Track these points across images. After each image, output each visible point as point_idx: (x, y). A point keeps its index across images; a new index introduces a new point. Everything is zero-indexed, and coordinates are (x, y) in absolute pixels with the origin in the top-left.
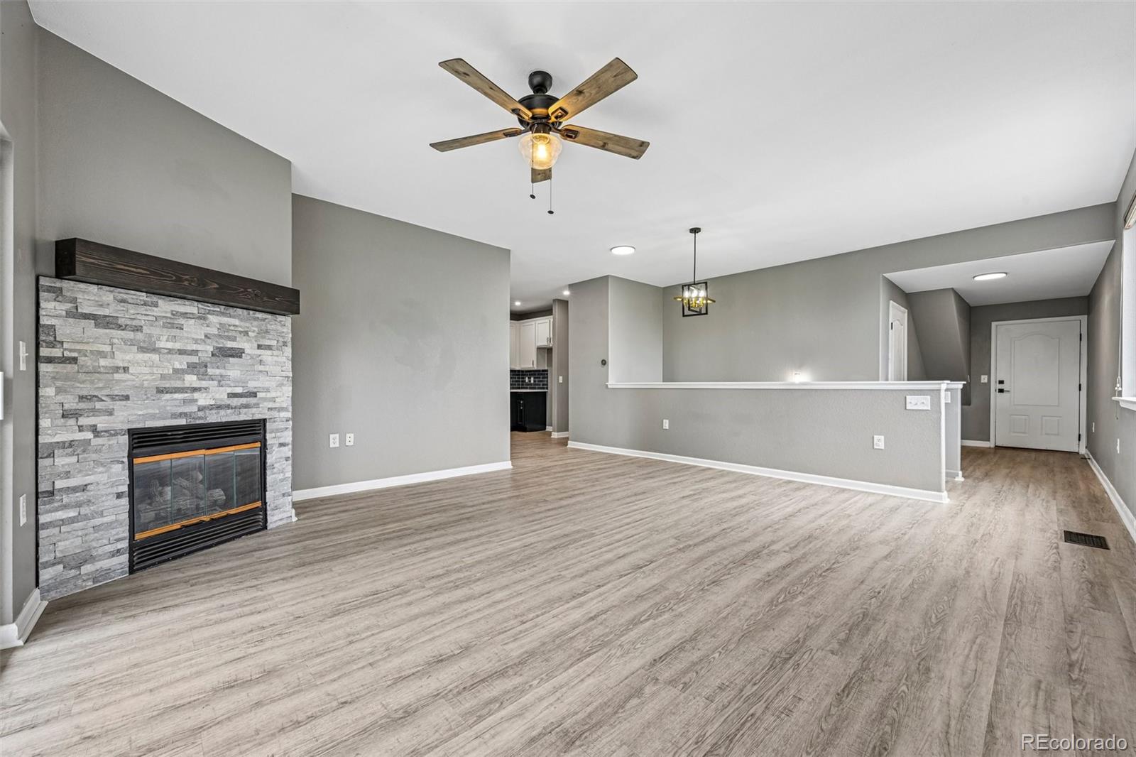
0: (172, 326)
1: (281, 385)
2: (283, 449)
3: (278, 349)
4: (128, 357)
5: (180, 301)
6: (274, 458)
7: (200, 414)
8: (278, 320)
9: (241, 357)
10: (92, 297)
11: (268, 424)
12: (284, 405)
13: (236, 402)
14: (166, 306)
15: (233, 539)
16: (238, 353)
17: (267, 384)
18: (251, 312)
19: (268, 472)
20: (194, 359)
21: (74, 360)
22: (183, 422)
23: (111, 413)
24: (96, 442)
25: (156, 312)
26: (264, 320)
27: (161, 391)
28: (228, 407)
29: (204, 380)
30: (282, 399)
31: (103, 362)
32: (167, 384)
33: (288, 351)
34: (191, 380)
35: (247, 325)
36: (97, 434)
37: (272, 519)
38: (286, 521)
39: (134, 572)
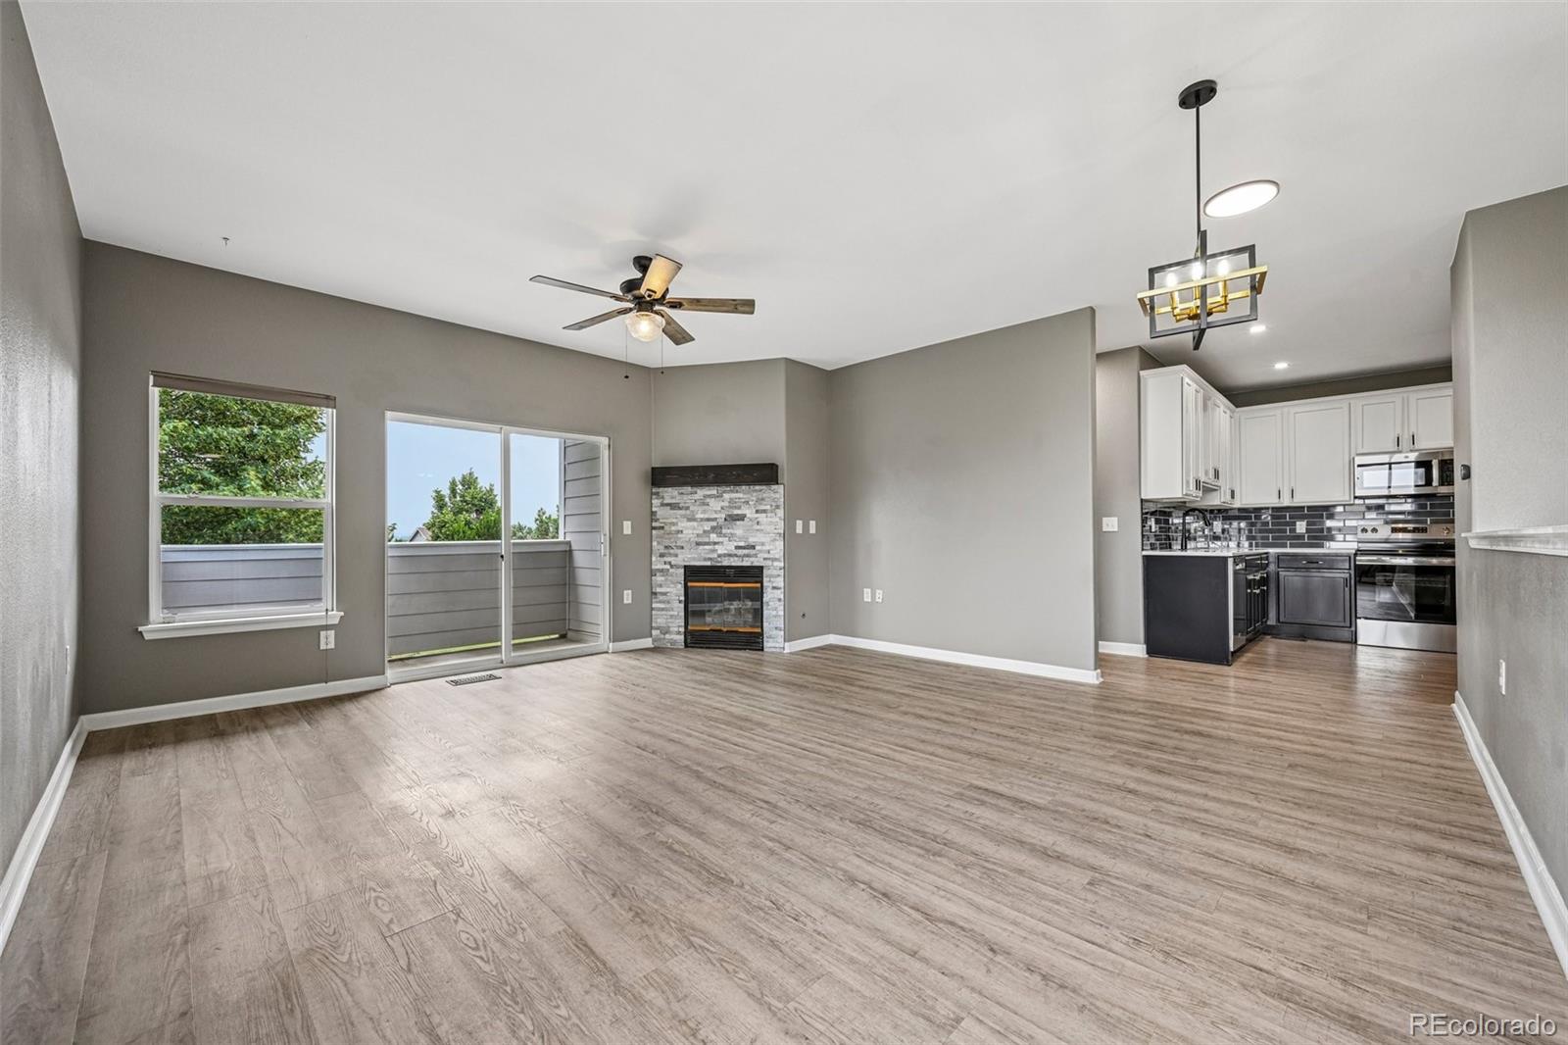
0: (704, 504)
1: (775, 540)
2: (775, 591)
3: (772, 512)
4: (683, 525)
5: (708, 488)
6: (769, 597)
7: (719, 559)
8: (772, 489)
9: (743, 520)
10: (670, 494)
11: (764, 571)
12: (777, 556)
13: (740, 552)
14: (701, 492)
15: (740, 649)
16: (742, 518)
17: (763, 540)
18: (751, 487)
19: (765, 608)
20: (714, 524)
21: (663, 528)
22: (708, 563)
23: (676, 556)
24: (671, 570)
25: (696, 497)
26: (761, 491)
27: (698, 544)
28: (736, 555)
29: (721, 537)
30: (776, 551)
31: (673, 528)
32: (700, 540)
33: (780, 513)
34: (713, 537)
35: (748, 496)
36: (672, 566)
37: (768, 644)
38: (778, 650)
39: (686, 646)
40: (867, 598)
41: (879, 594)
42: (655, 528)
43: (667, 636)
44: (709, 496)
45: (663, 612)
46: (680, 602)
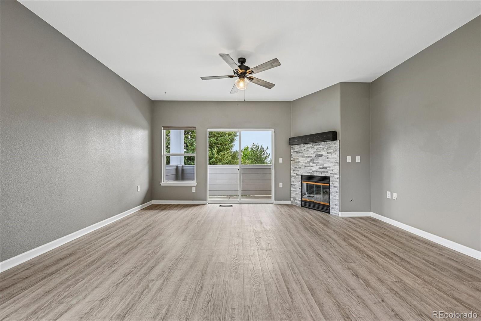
0: (308, 151)
1: (335, 165)
2: (335, 188)
3: (334, 153)
4: (301, 159)
5: (309, 144)
6: (332, 190)
7: (313, 173)
8: (334, 142)
9: (322, 157)
10: (297, 148)
11: (330, 178)
12: (336, 173)
13: (321, 170)
14: (307, 146)
15: (321, 211)
16: (321, 156)
17: (330, 165)
18: (325, 142)
20: (311, 158)
21: (294, 160)
22: (309, 174)
23: (298, 171)
24: (297, 176)
25: (305, 148)
26: (329, 144)
27: (305, 166)
28: (319, 172)
29: (313, 164)
30: (335, 170)
31: (297, 160)
32: (306, 165)
33: (337, 153)
34: (311, 163)
35: (324, 146)
36: (297, 175)
37: (332, 211)
38: (336, 215)
39: (302, 206)
40: (389, 196)
41: (395, 195)
42: (292, 160)
43: (295, 201)
44: (309, 147)
45: (294, 192)
46: (300, 189)
